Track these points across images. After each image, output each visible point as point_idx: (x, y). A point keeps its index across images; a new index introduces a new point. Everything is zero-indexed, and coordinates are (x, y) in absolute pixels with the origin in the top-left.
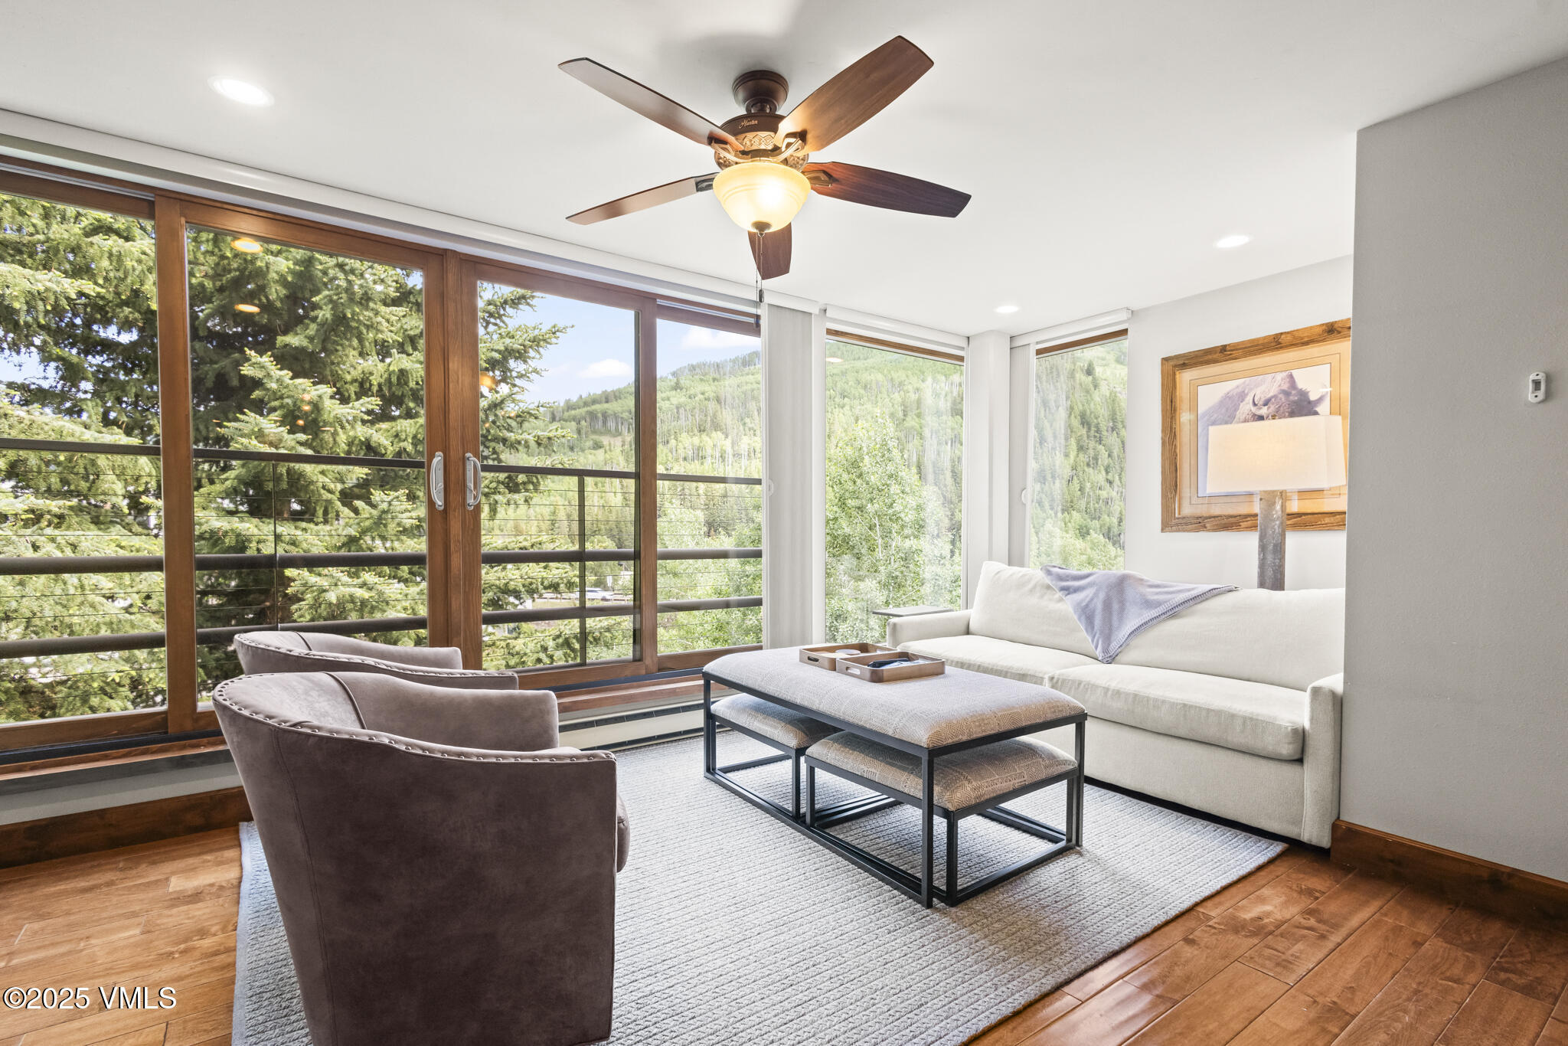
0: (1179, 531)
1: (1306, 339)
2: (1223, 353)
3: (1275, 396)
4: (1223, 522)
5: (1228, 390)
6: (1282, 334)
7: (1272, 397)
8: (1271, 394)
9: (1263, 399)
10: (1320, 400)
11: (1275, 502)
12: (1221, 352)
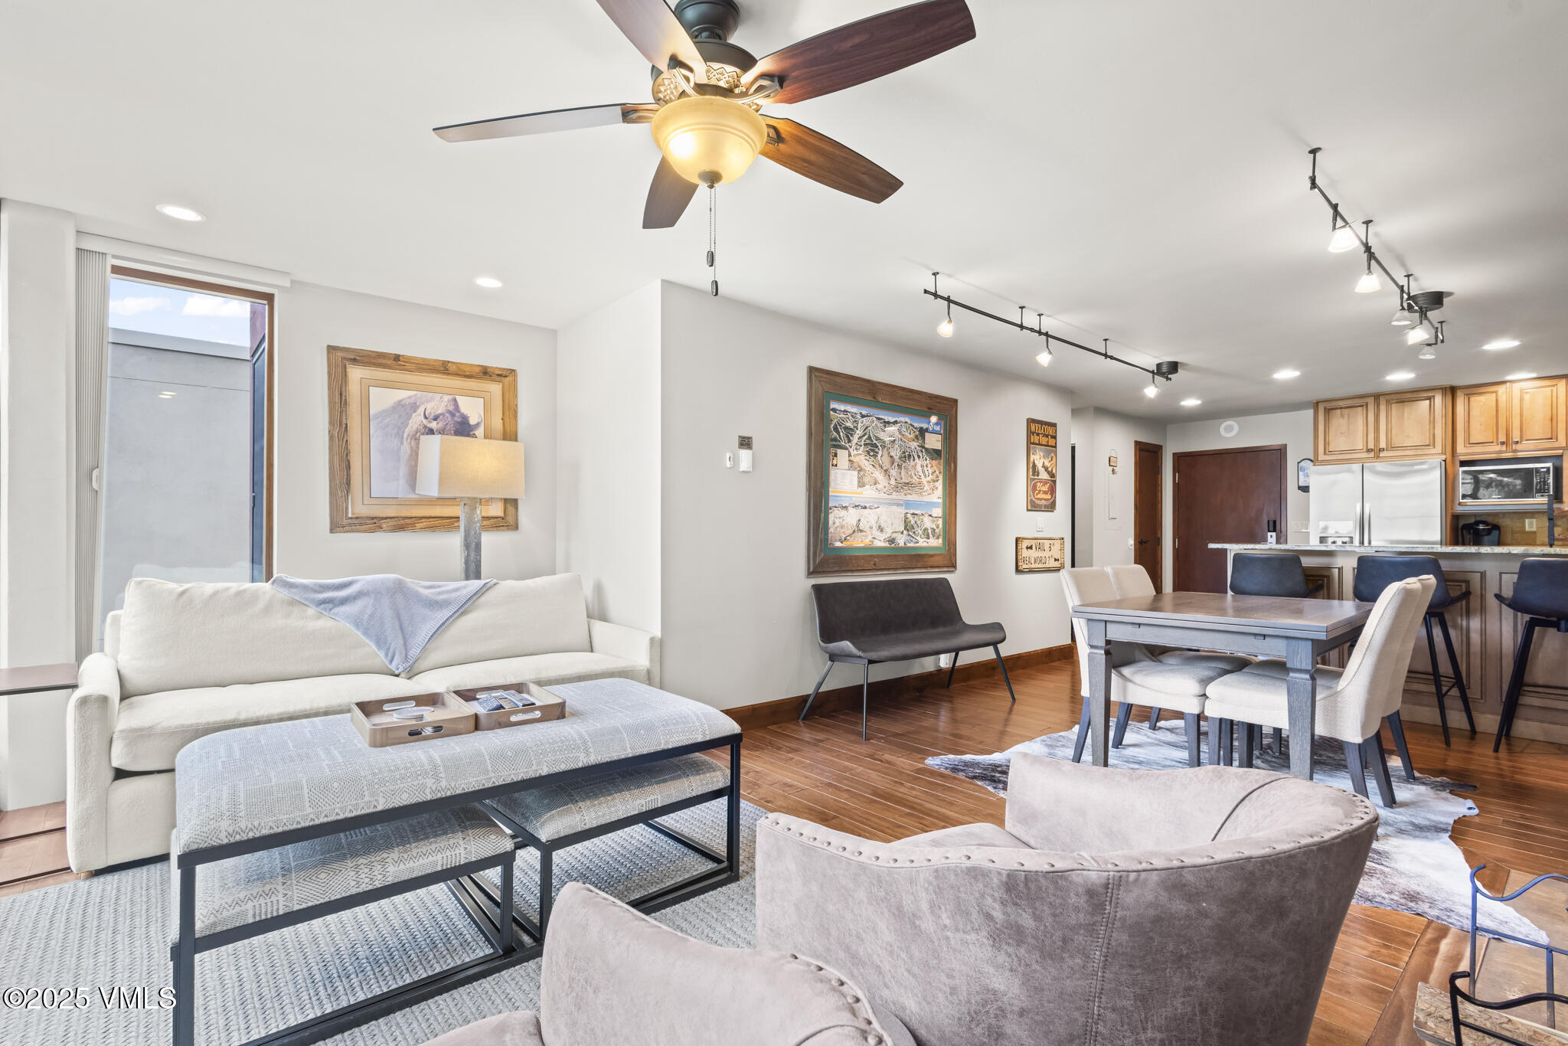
0: (353, 531)
1: (468, 373)
2: (396, 361)
3: (442, 414)
4: (399, 523)
5: (401, 398)
6: (449, 362)
7: (440, 414)
8: (439, 412)
9: (433, 414)
10: (477, 425)
11: (476, 508)
12: (394, 360)
